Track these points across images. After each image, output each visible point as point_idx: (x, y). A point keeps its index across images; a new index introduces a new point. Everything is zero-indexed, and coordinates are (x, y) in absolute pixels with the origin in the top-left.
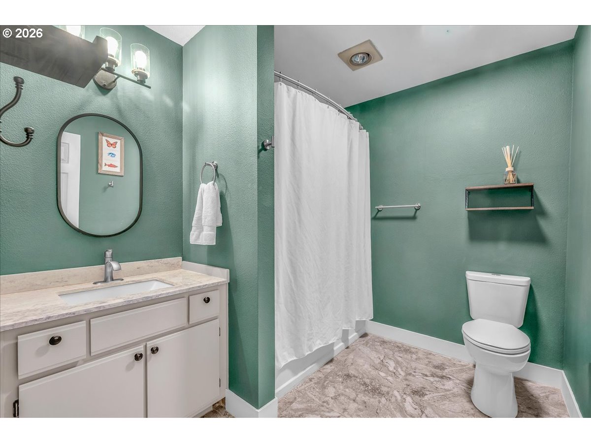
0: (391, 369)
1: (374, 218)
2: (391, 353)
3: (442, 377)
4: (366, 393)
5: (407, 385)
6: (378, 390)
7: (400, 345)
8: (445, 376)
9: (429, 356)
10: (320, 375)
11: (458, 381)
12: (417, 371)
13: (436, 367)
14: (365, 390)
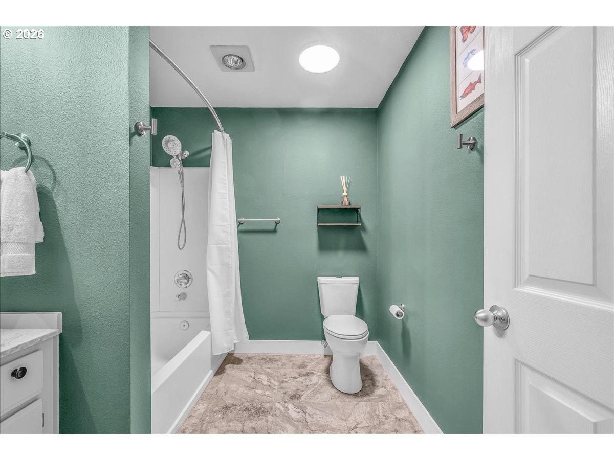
0: (265, 383)
1: (240, 232)
2: (259, 367)
3: (307, 374)
4: (251, 417)
5: (284, 393)
6: (260, 409)
7: (264, 357)
8: (309, 373)
9: (291, 359)
10: (194, 420)
11: (319, 373)
12: (287, 376)
13: (300, 367)
14: (250, 416)
